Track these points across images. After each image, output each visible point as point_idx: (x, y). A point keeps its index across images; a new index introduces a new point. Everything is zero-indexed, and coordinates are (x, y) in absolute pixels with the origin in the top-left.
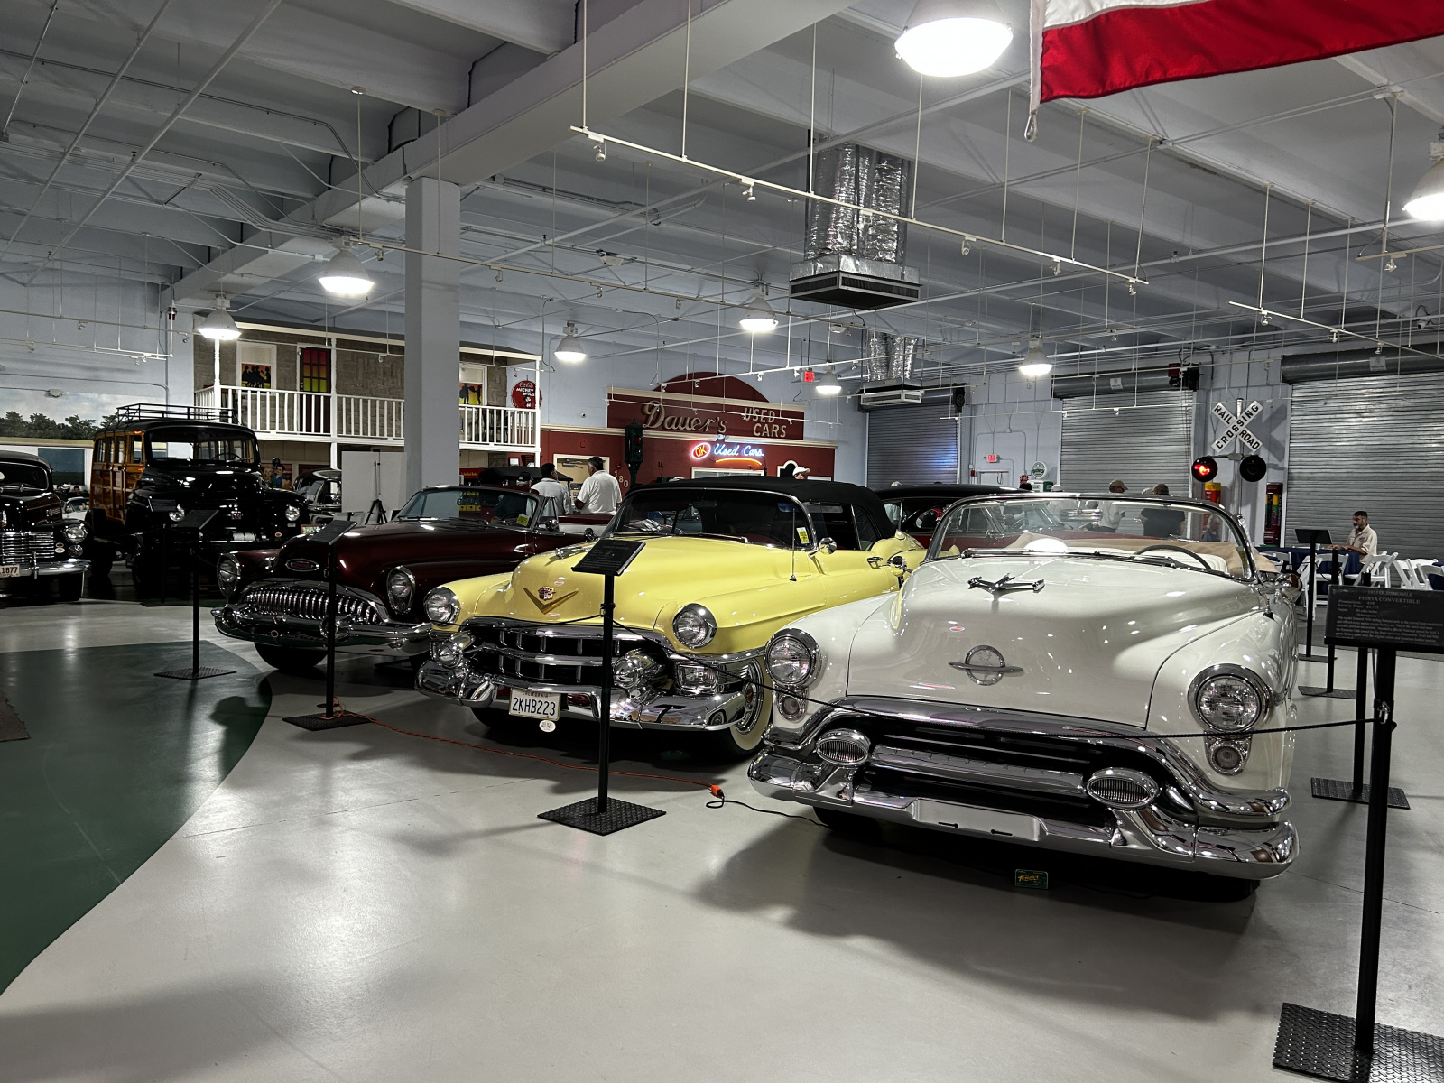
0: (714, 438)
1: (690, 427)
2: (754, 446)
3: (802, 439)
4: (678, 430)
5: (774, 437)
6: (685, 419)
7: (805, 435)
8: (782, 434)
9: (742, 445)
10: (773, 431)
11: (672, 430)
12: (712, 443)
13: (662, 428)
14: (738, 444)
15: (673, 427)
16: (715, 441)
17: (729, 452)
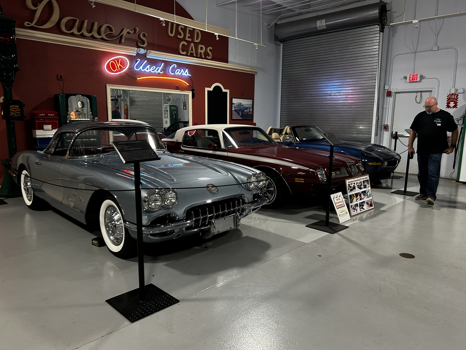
0: (133, 51)
1: (99, 34)
2: (181, 66)
3: (228, 63)
4: (83, 36)
5: (201, 57)
6: (93, 24)
7: (230, 59)
8: (209, 55)
9: (167, 64)
10: (199, 51)
11: (72, 35)
12: (130, 57)
13: (57, 29)
14: (163, 61)
15: (75, 31)
16: (135, 55)
17: (151, 69)
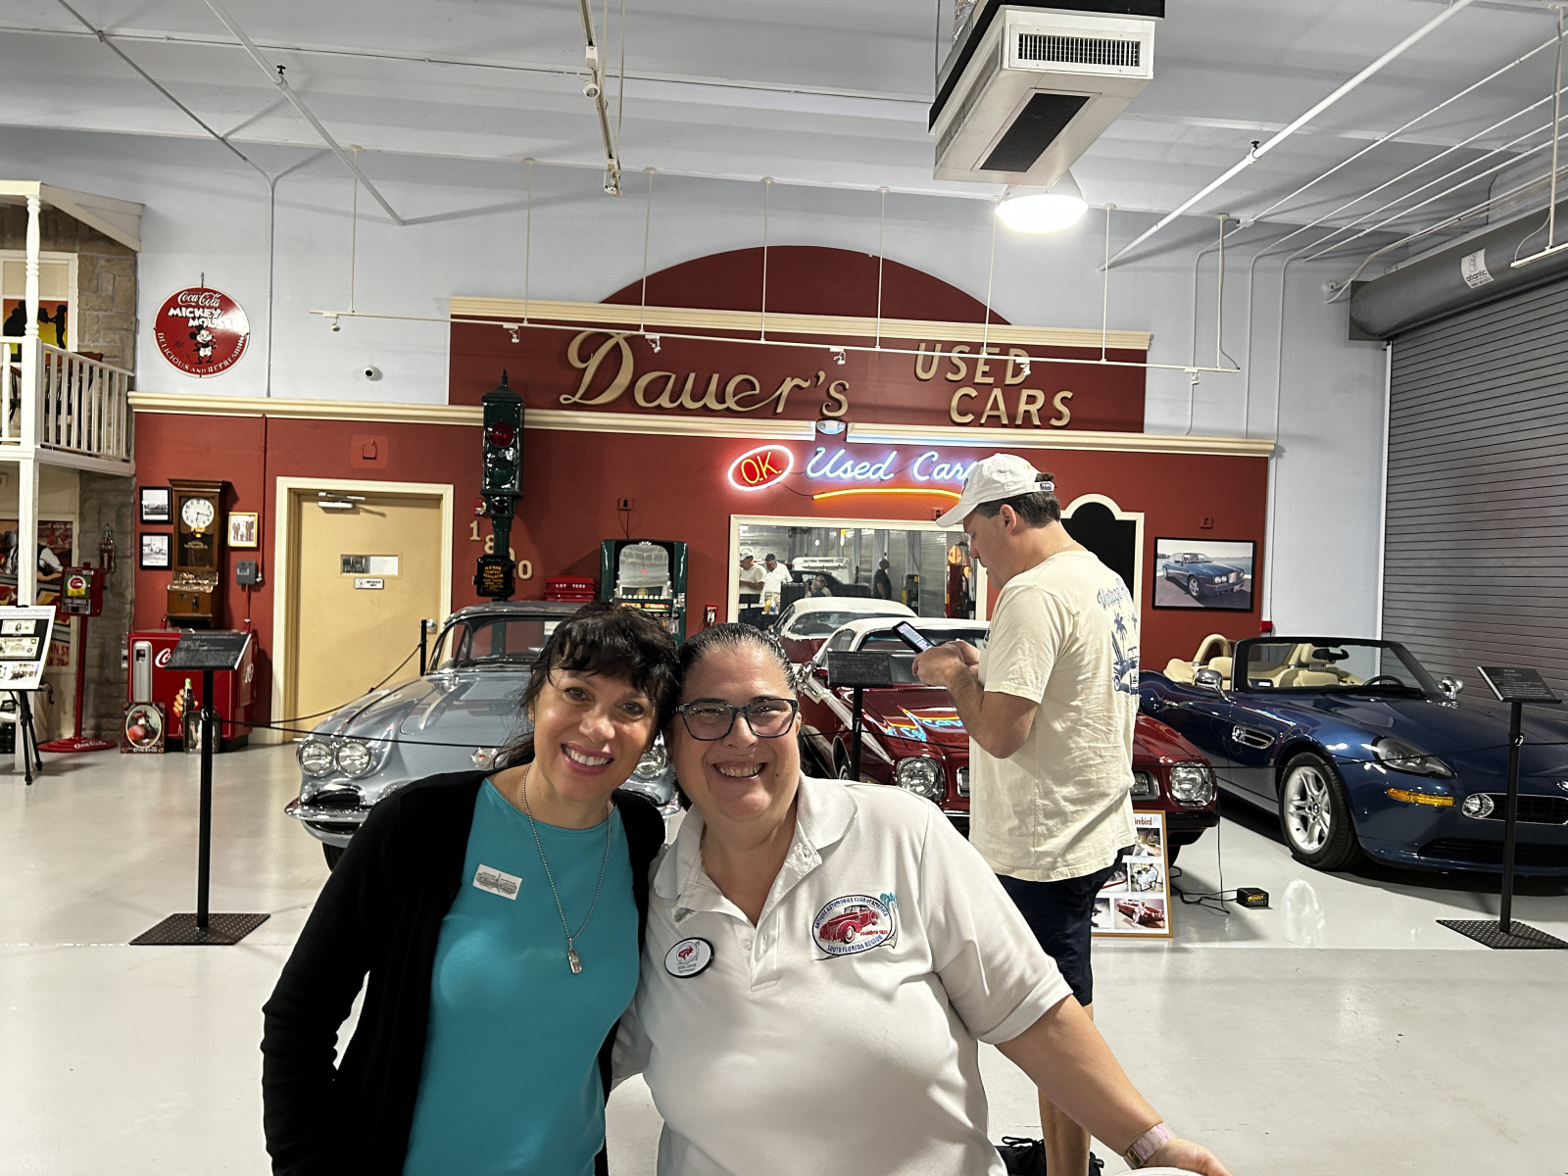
0: (805, 430)
1: (721, 399)
2: (953, 454)
3: (1142, 432)
4: (682, 411)
5: (1027, 423)
6: (705, 382)
7: (1149, 418)
8: (1060, 416)
9: (907, 452)
10: (1023, 407)
11: (660, 410)
12: (797, 446)
13: (625, 403)
14: (899, 448)
15: (664, 401)
16: (813, 439)
17: (857, 471)
